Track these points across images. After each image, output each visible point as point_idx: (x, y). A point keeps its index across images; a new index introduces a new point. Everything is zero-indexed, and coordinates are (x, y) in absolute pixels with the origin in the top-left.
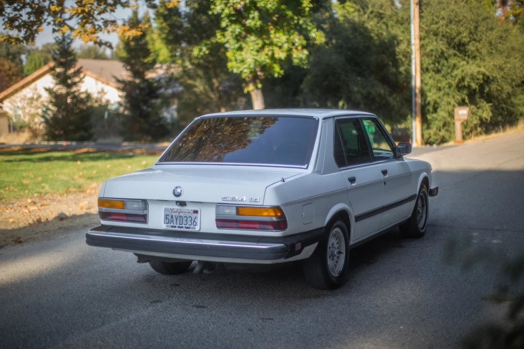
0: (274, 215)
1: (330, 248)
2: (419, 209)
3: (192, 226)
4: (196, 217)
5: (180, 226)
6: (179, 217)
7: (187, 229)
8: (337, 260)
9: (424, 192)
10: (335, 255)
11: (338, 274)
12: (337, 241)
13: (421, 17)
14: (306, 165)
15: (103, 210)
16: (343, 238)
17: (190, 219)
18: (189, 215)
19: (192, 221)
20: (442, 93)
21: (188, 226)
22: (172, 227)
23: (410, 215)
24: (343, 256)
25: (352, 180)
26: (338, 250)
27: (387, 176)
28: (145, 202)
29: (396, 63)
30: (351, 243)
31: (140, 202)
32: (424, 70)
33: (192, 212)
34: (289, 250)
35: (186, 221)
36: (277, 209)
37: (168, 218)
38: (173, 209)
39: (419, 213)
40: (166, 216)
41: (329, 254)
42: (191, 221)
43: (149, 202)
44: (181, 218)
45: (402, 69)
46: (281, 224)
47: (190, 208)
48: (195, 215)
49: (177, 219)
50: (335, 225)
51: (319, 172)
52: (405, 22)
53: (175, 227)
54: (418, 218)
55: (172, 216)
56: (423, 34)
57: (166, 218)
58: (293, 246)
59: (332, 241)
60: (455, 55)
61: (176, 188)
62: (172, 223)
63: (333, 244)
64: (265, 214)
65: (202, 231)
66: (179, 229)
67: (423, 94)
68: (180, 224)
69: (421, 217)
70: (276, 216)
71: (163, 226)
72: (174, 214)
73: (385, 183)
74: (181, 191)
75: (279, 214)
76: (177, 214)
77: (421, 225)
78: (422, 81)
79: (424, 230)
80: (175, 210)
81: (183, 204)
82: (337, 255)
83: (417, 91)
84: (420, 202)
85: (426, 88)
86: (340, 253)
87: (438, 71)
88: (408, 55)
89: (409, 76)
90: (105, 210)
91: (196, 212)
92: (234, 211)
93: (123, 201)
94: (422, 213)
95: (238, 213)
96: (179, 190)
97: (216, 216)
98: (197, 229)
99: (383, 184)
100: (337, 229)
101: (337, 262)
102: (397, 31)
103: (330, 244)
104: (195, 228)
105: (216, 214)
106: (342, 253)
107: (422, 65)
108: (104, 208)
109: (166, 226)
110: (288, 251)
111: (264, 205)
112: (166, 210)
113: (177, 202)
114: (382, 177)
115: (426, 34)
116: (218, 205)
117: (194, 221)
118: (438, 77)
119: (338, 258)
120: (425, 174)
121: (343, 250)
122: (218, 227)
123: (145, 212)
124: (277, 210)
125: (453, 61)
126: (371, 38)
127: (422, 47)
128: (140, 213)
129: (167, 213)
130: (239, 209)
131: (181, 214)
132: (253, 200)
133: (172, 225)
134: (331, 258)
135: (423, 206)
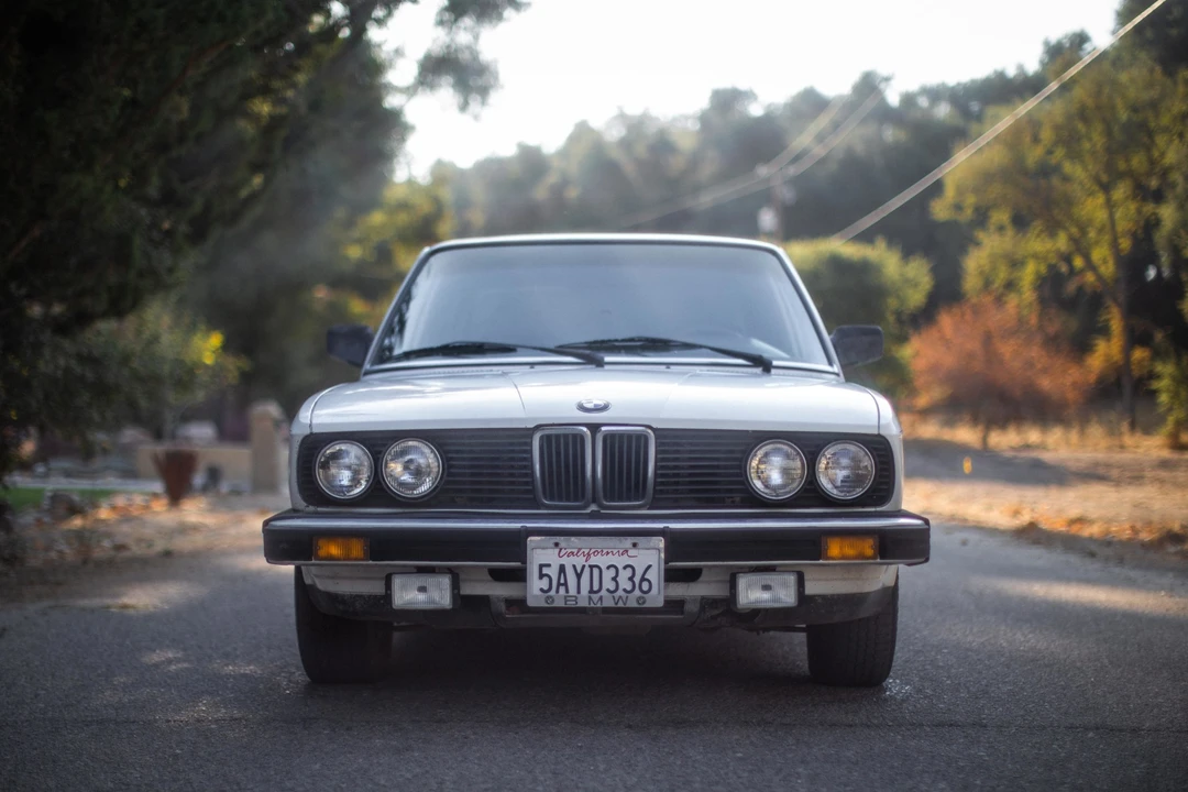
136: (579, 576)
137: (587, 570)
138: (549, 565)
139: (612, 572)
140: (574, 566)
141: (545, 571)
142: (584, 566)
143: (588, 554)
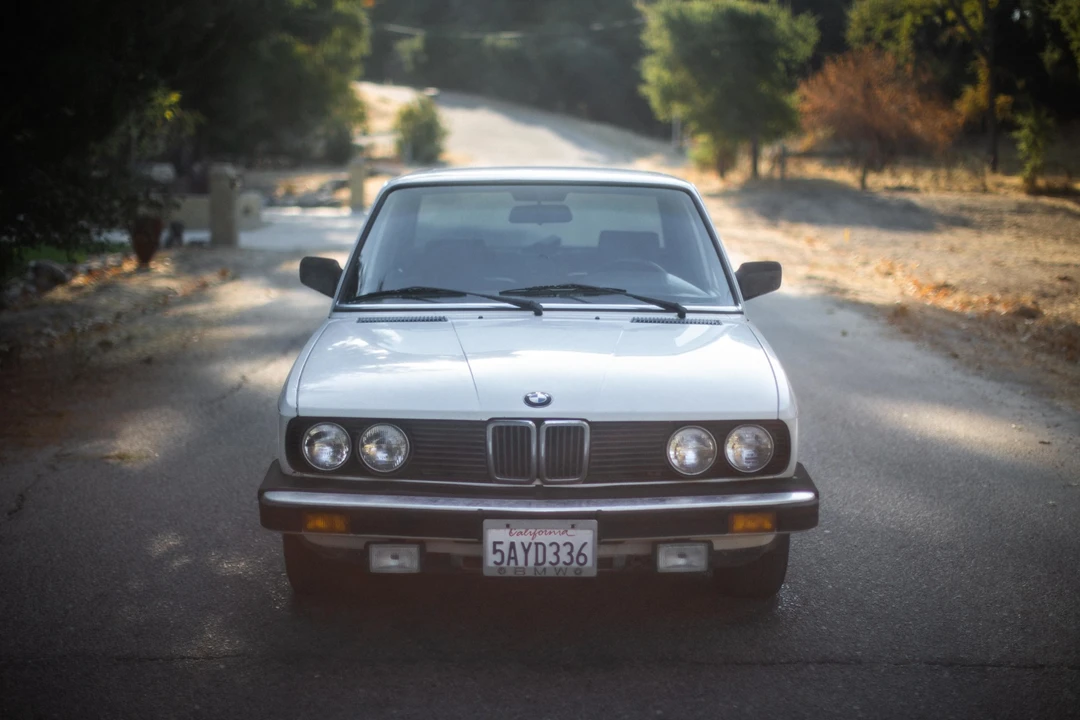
136: (526, 551)
137: (533, 547)
138: (501, 543)
139: (554, 548)
140: (523, 544)
141: (498, 547)
142: (530, 544)
143: (534, 534)
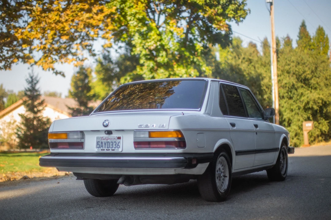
0: (176, 136)
1: (217, 171)
2: (281, 160)
3: (117, 149)
4: (119, 142)
5: (108, 149)
6: (107, 143)
7: (113, 151)
8: (223, 181)
9: (284, 148)
10: (222, 177)
11: (224, 191)
12: (223, 167)
13: (278, 61)
14: (199, 109)
15: (52, 141)
16: (227, 165)
17: (115, 143)
18: (114, 140)
19: (117, 145)
20: (294, 113)
21: (113, 149)
22: (102, 150)
23: (275, 163)
24: (227, 179)
25: (233, 125)
26: (224, 174)
27: (258, 129)
28: (82, 132)
29: (261, 93)
30: (233, 171)
31: (79, 133)
32: (281, 97)
33: (116, 138)
34: (188, 162)
35: (112, 145)
36: (178, 131)
37: (99, 144)
38: (103, 137)
39: (281, 163)
40: (98, 143)
41: (217, 176)
42: (115, 145)
43: (85, 133)
44: (109, 143)
45: (265, 97)
46: (181, 143)
47: (115, 135)
48: (119, 140)
49: (105, 144)
50: (221, 154)
51: (209, 114)
52: (267, 65)
53: (104, 150)
54: (281, 167)
55: (102, 142)
56: (280, 72)
57: (98, 144)
58: (190, 160)
59: (219, 166)
60: (302, 87)
61: (105, 121)
62: (102, 147)
63: (220, 169)
64: (170, 136)
65: (123, 152)
66: (107, 151)
67: (280, 114)
68: (108, 148)
69: (283, 167)
70: (177, 137)
71: (95, 150)
72: (103, 141)
73: (256, 134)
74: (109, 123)
75: (180, 136)
76: (105, 141)
77: (283, 173)
78: (280, 105)
79: (285, 175)
80: (104, 138)
81: (109, 132)
82: (223, 177)
83: (276, 112)
84: (281, 156)
85: (283, 110)
86: (225, 176)
87: (291, 98)
88: (269, 87)
89: (270, 102)
90: (53, 141)
91: (119, 138)
92: (147, 135)
93: (67, 133)
94: (283, 164)
95: (150, 137)
96: (107, 122)
97: (134, 140)
98: (120, 150)
99: (255, 133)
100: (222, 158)
101: (223, 183)
102: (261, 70)
103: (217, 168)
104: (118, 150)
105: (134, 138)
106: (226, 177)
107: (279, 94)
108: (53, 140)
109: (98, 150)
110: (186, 162)
111: (169, 129)
112: (97, 138)
113: (105, 131)
114: (254, 128)
115: (282, 72)
116: (135, 131)
117: (118, 145)
118: (291, 102)
119: (223, 179)
120: (284, 135)
121: (227, 175)
122: (135, 148)
123: (82, 141)
124: (178, 133)
125: (300, 91)
126: (244, 76)
127: (279, 81)
128: (79, 141)
129: (99, 140)
130: (150, 133)
131: (108, 141)
132: (161, 126)
133: (102, 148)
134: (219, 178)
135: (284, 159)
